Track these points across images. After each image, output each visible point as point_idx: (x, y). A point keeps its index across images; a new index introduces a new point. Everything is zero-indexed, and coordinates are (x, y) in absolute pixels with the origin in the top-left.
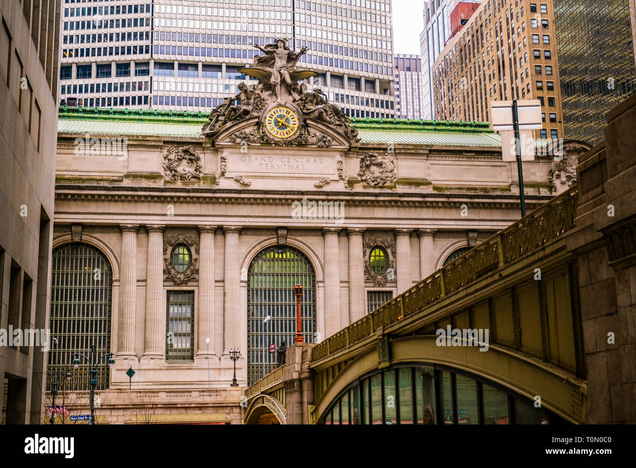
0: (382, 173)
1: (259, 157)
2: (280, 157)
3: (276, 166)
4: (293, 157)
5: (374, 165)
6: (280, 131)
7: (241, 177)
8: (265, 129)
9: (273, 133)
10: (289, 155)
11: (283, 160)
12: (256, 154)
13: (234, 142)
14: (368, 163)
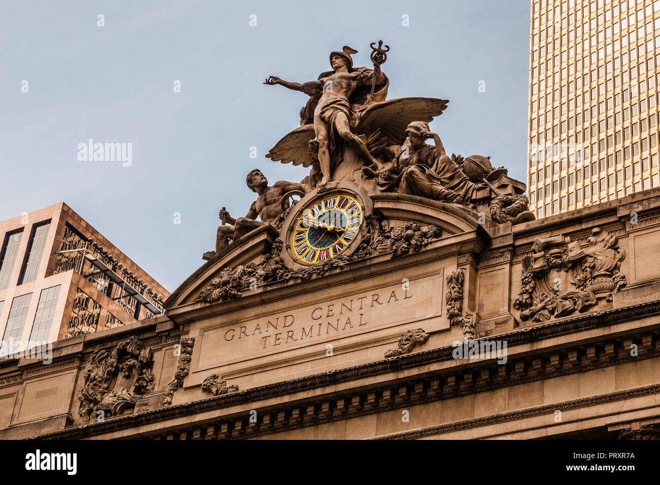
0: (582, 284)
1: (262, 321)
2: (311, 308)
3: (298, 334)
4: (342, 300)
5: (559, 267)
6: (318, 250)
7: (215, 377)
8: (284, 255)
9: (304, 260)
10: (331, 299)
11: (317, 314)
12: (257, 317)
13: (206, 302)
14: (537, 265)
